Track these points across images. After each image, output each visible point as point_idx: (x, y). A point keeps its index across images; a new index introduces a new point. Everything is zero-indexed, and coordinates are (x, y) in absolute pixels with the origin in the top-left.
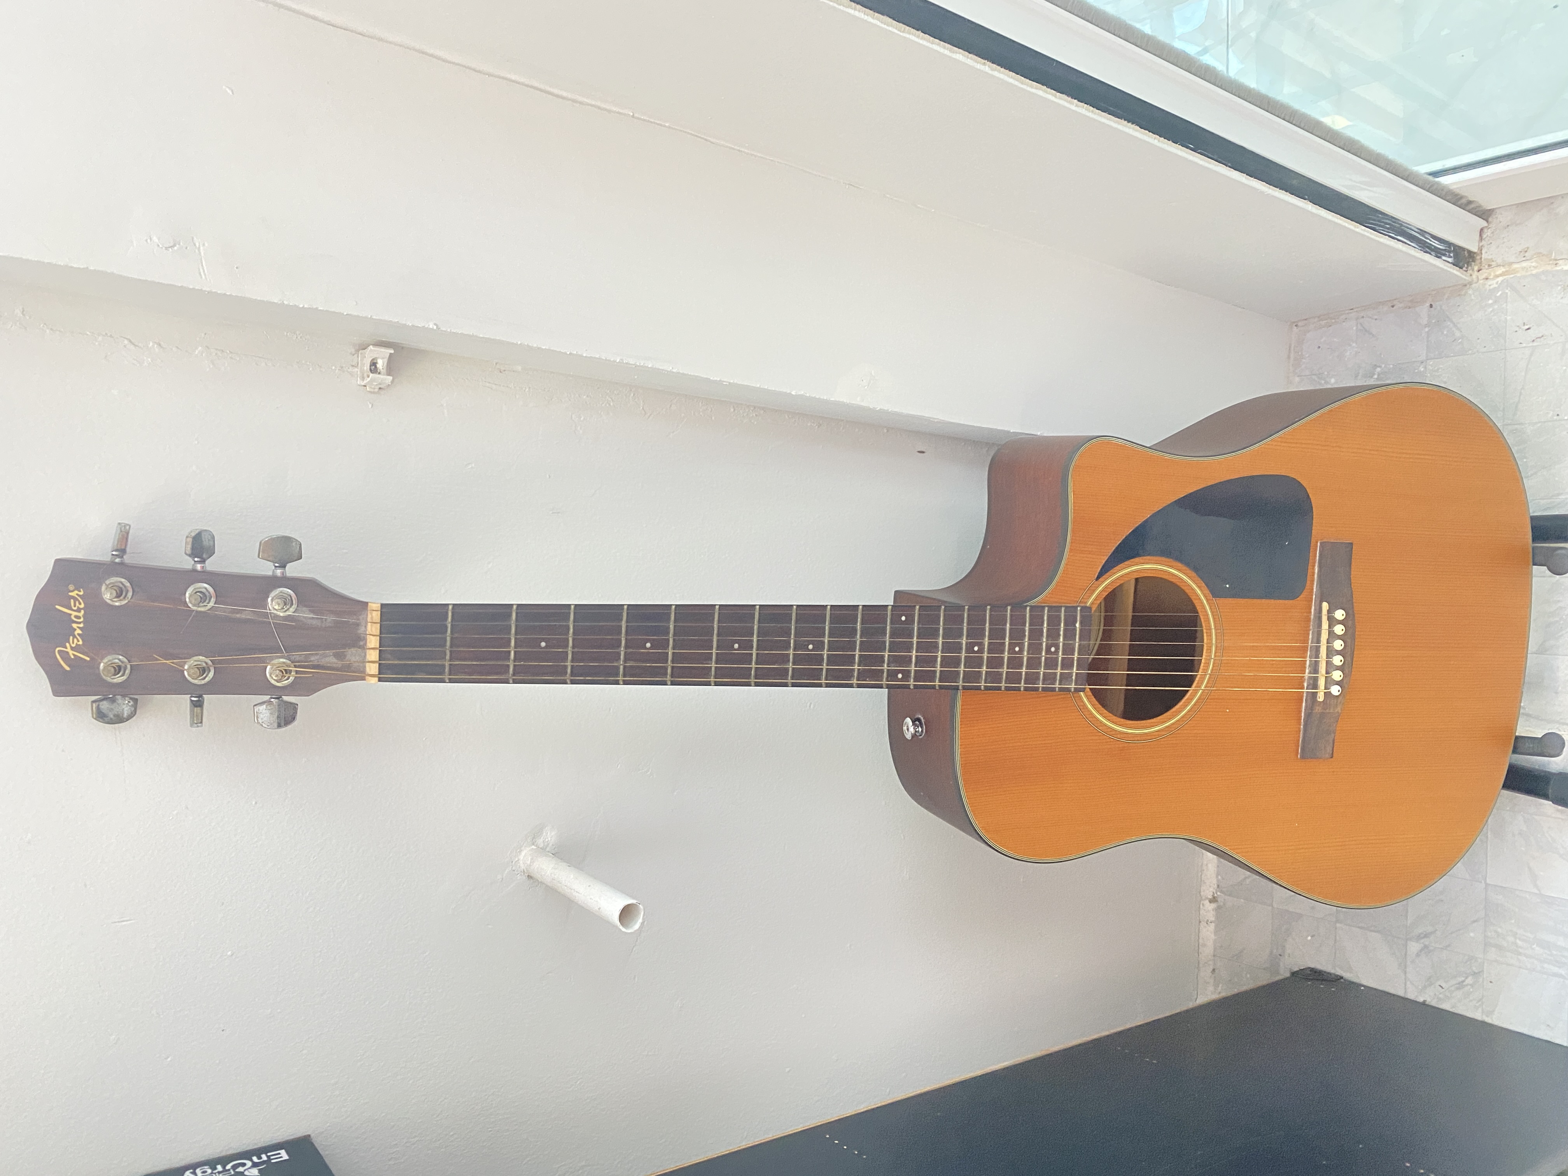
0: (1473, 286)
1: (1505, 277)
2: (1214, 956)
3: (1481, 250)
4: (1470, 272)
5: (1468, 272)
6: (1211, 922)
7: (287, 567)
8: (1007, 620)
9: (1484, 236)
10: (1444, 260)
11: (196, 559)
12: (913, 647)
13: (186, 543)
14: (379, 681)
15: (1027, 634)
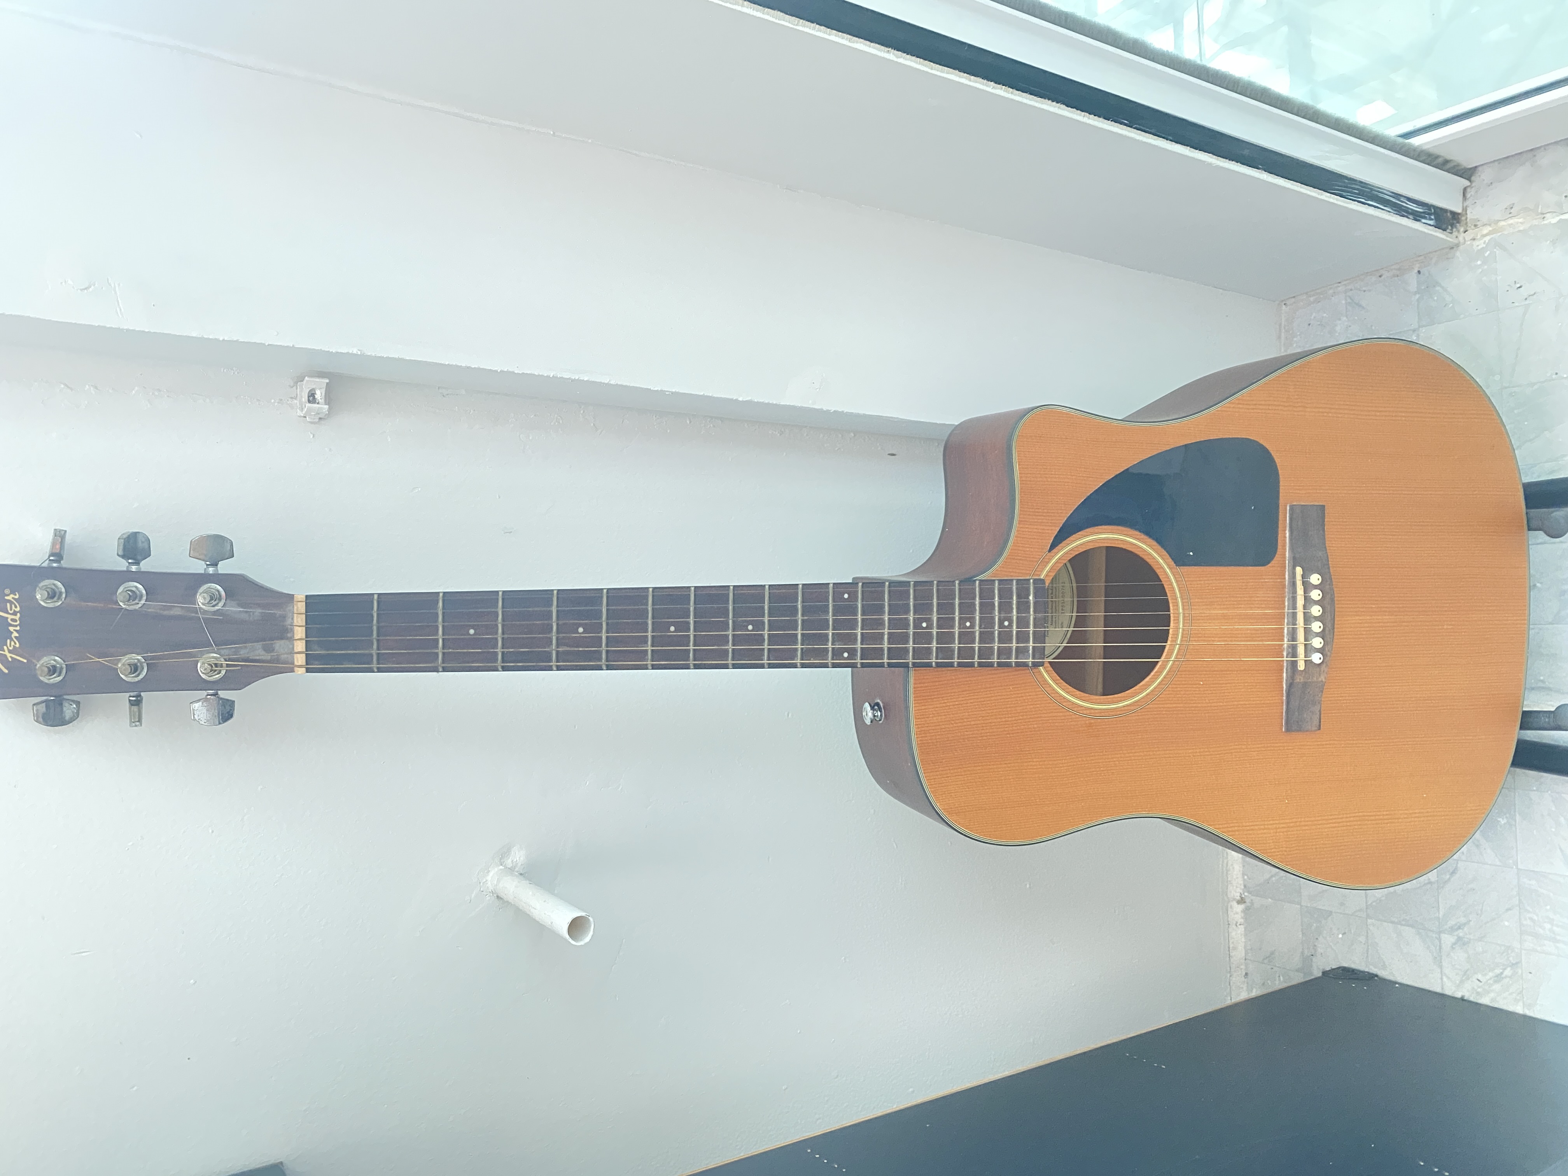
0: (1461, 247)
1: (1492, 236)
2: (1245, 959)
3: (1466, 211)
4: (1455, 234)
5: (1454, 233)
6: (1240, 925)
7: (219, 566)
8: (955, 594)
9: (1468, 196)
10: (1424, 223)
11: (130, 561)
12: (858, 625)
13: (118, 545)
14: (307, 672)
15: (977, 608)
